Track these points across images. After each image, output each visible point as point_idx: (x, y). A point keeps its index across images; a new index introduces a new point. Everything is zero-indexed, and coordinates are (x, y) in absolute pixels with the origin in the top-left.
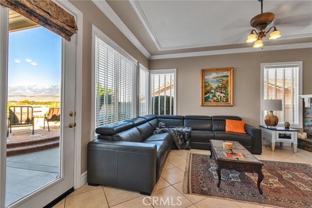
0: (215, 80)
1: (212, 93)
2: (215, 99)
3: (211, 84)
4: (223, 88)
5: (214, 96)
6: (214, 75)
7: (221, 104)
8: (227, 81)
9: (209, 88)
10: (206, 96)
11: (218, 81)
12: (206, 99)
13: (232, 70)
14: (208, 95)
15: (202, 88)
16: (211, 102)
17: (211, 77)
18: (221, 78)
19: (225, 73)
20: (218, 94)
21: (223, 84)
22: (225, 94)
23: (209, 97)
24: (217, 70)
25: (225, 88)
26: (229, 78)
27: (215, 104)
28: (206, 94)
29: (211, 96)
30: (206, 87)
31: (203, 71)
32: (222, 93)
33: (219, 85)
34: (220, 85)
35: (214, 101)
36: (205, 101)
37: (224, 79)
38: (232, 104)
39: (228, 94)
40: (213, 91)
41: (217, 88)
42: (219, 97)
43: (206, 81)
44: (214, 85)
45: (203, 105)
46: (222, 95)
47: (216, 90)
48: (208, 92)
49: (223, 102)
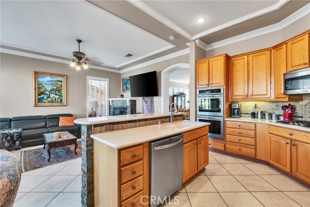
0: (50, 83)
1: (46, 94)
2: (50, 99)
3: (45, 86)
4: (58, 90)
5: (49, 97)
6: (48, 78)
7: (56, 104)
8: (61, 85)
9: (43, 90)
10: (40, 97)
11: (52, 84)
12: (40, 100)
13: (65, 77)
14: (42, 96)
15: (35, 89)
16: (45, 102)
17: (45, 80)
18: (55, 82)
20: (52, 95)
21: (57, 88)
22: (59, 95)
23: (43, 98)
24: (51, 75)
25: (60, 91)
26: (63, 83)
27: (49, 104)
28: (39, 95)
29: (45, 97)
30: (39, 88)
31: (36, 73)
32: (56, 95)
33: (53, 88)
34: (55, 88)
35: (48, 102)
36: (39, 102)
37: (58, 83)
38: (65, 104)
39: (62, 96)
41: (51, 90)
42: (54, 98)
43: (40, 83)
45: (36, 106)
46: (57, 97)
47: (51, 91)
48: (42, 93)
49: (58, 102)
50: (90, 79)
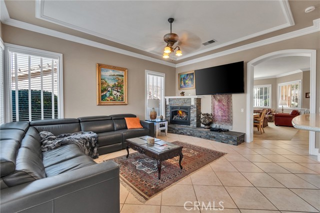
0: (112, 77)
1: (109, 91)
2: (112, 97)
4: (119, 86)
5: (111, 94)
6: (111, 72)
7: (117, 102)
8: (123, 81)
9: (105, 86)
10: (103, 94)
11: (114, 79)
12: (103, 98)
13: (126, 71)
14: (105, 93)
15: (99, 84)
16: (108, 100)
17: (108, 74)
18: (117, 77)
19: (121, 73)
20: (114, 92)
21: (119, 83)
22: (120, 93)
23: (106, 95)
24: (114, 68)
25: (121, 87)
26: (124, 77)
27: (112, 103)
28: (102, 92)
30: (102, 84)
32: (118, 92)
33: (115, 84)
34: (117, 83)
35: (111, 100)
36: (102, 99)
37: (120, 78)
38: (126, 103)
39: (123, 93)
40: (109, 89)
41: (113, 86)
42: (116, 96)
43: (103, 77)
44: (111, 83)
45: (100, 104)
46: (118, 94)
47: (113, 88)
48: (105, 90)
49: (119, 100)
50: (149, 74)
